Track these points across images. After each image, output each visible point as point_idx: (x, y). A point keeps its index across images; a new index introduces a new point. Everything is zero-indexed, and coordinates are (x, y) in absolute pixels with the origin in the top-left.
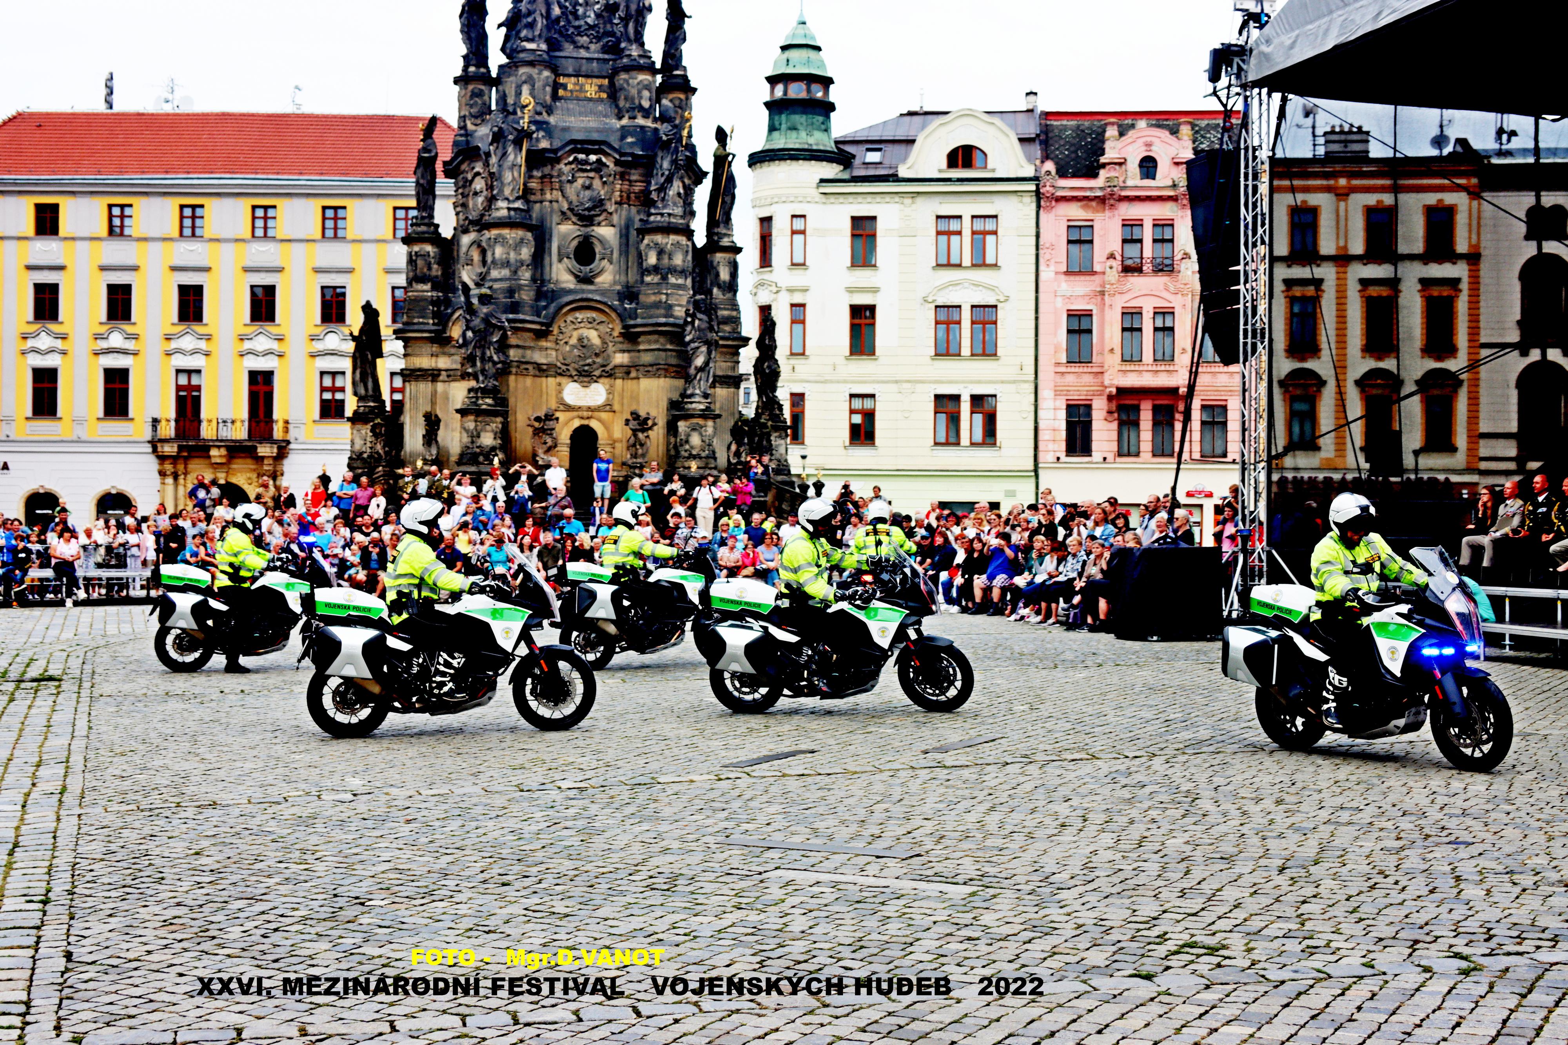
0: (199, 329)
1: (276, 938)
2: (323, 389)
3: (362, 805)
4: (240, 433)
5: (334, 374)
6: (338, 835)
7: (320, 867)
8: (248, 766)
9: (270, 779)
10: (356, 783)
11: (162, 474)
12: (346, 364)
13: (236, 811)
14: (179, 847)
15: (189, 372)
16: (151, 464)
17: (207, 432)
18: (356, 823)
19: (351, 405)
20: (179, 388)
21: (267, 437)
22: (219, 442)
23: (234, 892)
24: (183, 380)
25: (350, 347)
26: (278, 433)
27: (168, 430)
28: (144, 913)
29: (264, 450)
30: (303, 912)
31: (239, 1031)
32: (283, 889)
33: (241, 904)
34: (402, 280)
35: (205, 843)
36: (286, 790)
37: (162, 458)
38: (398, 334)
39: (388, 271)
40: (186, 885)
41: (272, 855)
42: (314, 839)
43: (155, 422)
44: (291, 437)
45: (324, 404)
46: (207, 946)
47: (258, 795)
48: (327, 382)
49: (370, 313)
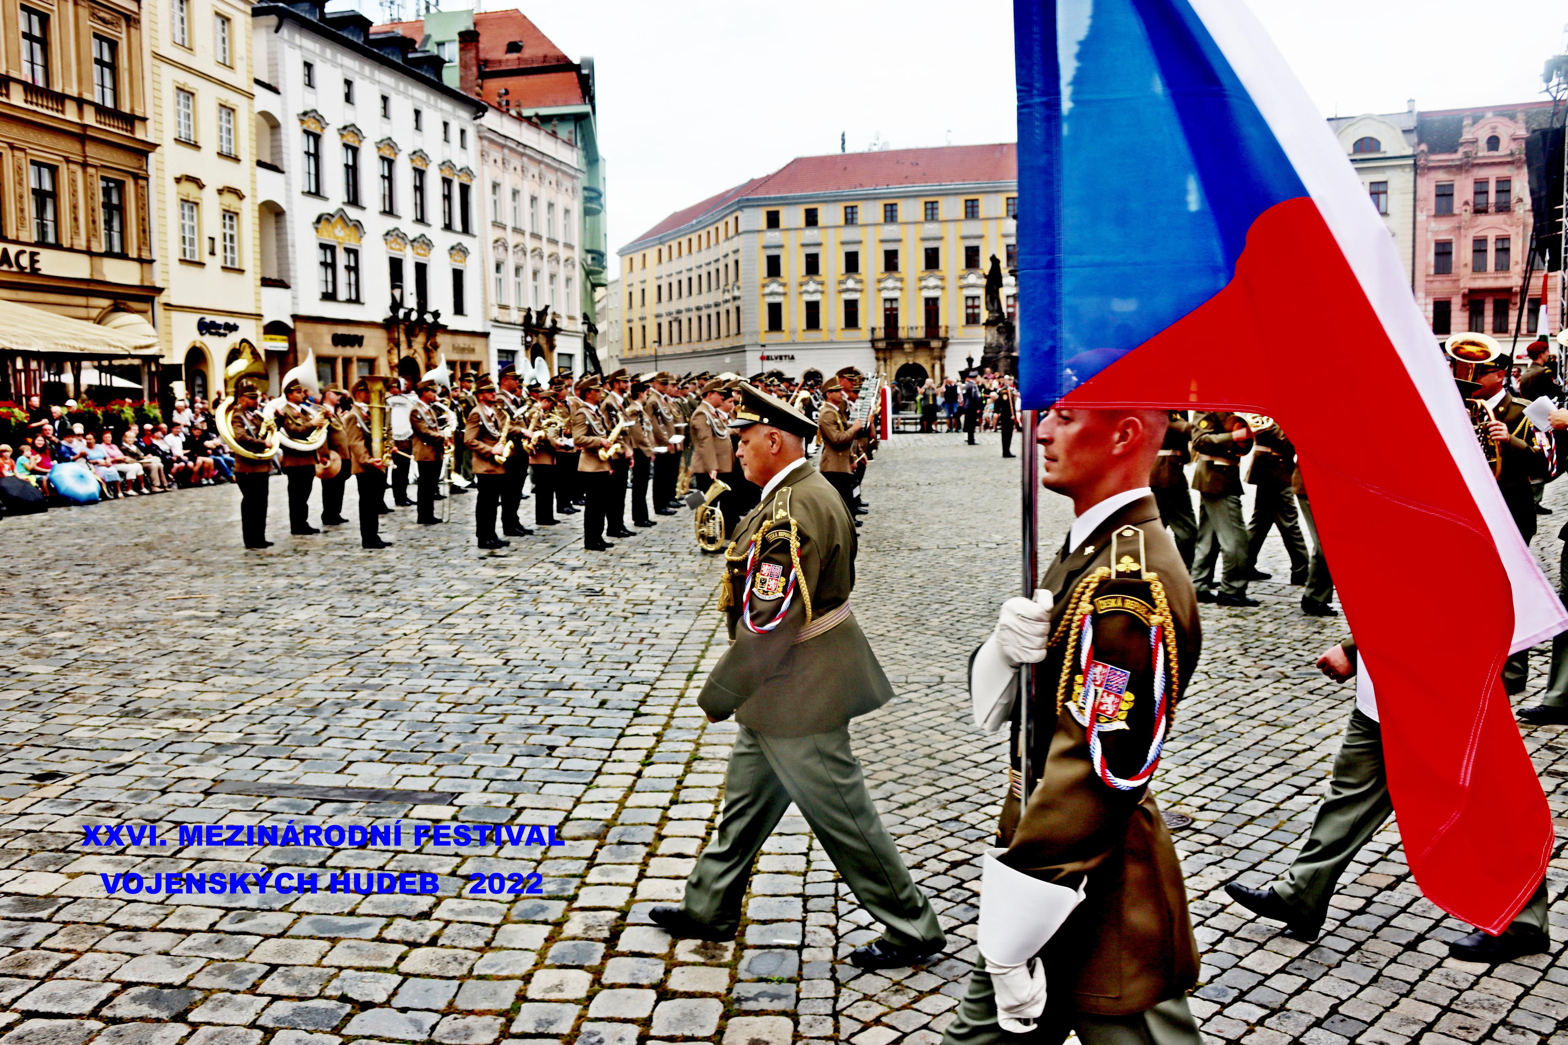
0: (896, 275)
1: (958, 626)
2: (968, 307)
3: (1002, 550)
4: (920, 334)
5: (974, 298)
6: (989, 567)
7: (980, 586)
8: (936, 527)
9: (949, 534)
10: (998, 538)
11: (878, 359)
12: (981, 292)
13: (931, 553)
14: (901, 573)
15: (892, 300)
16: (871, 354)
17: (902, 334)
18: (999, 561)
19: (984, 315)
20: (886, 310)
21: (936, 336)
22: (909, 340)
23: (933, 598)
24: (888, 305)
25: (984, 282)
26: (942, 333)
27: (880, 334)
28: (884, 610)
29: (935, 344)
30: (972, 612)
31: (942, 678)
32: (961, 598)
33: (937, 606)
34: (1013, 241)
35: (915, 571)
36: (957, 541)
37: (877, 350)
38: (1012, 273)
39: (1005, 236)
40: (906, 595)
41: (952, 580)
42: (976, 570)
43: (873, 330)
44: (949, 335)
45: (968, 315)
46: (920, 629)
47: (942, 544)
48: (970, 303)
49: (995, 261)
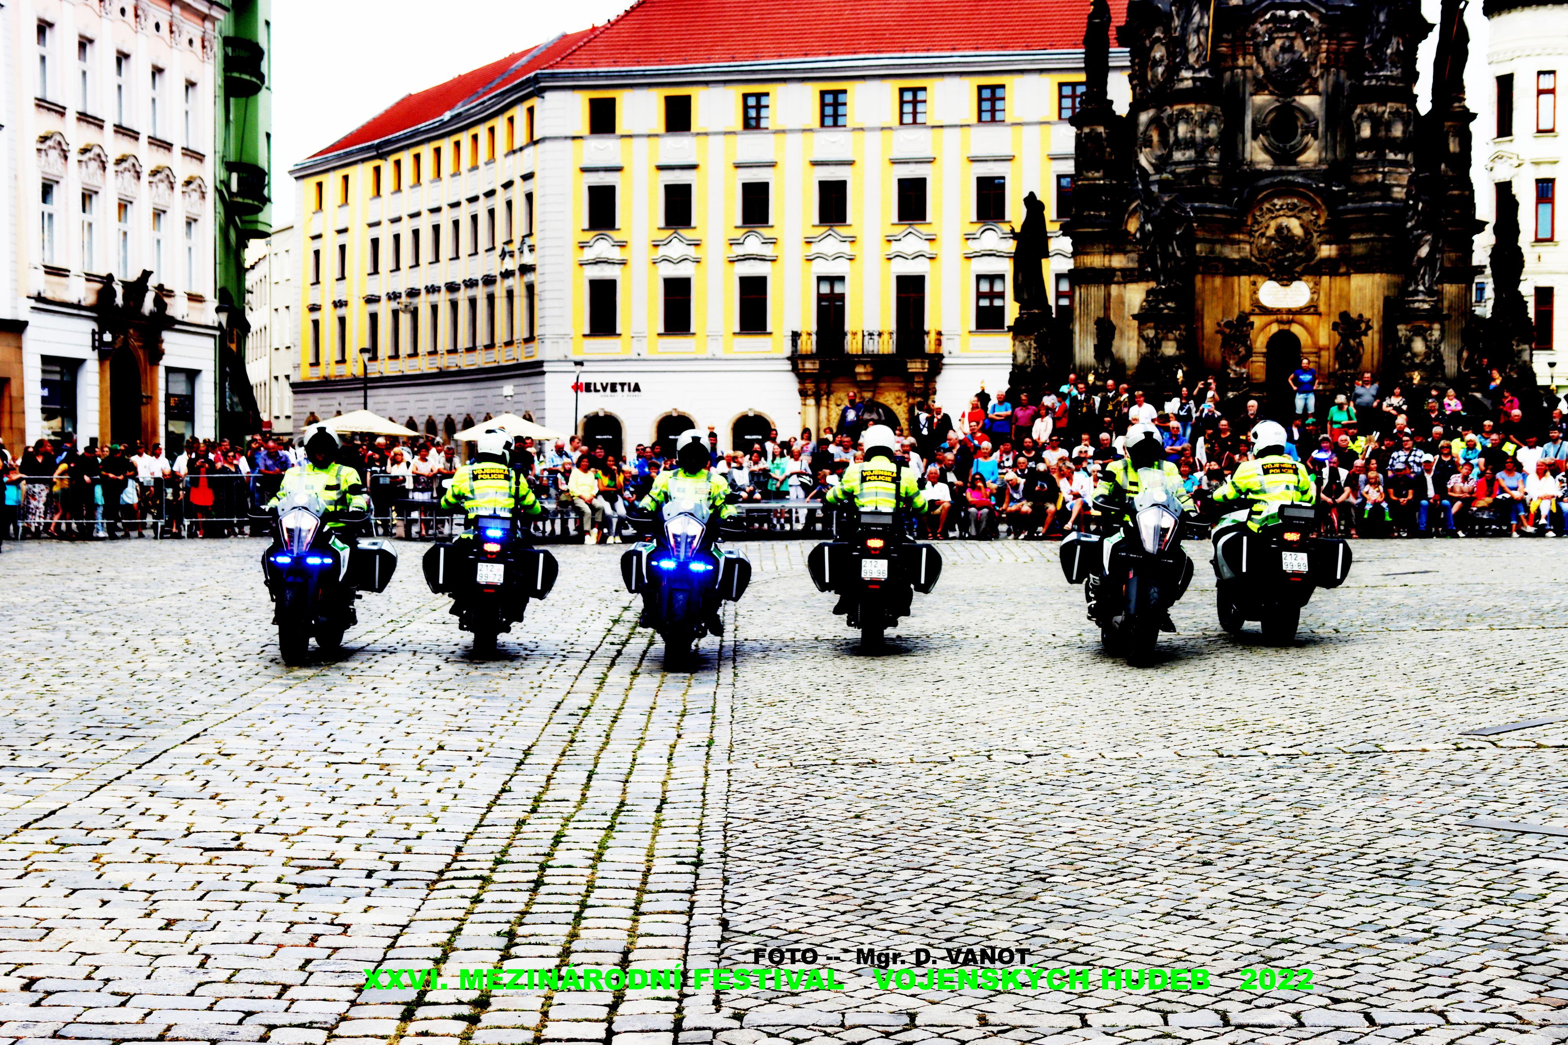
0: (842, 230)
1: (948, 914)
2: (980, 295)
3: (1037, 767)
4: (887, 346)
5: (992, 278)
6: (1011, 800)
7: (994, 837)
8: (909, 721)
9: (934, 737)
10: (1029, 744)
11: (803, 393)
12: (1006, 267)
13: (897, 771)
14: (838, 808)
15: (833, 280)
16: (791, 383)
17: (852, 345)
18: (1032, 787)
19: (1012, 311)
20: (821, 297)
21: (919, 352)
22: (866, 358)
23: (899, 861)
24: (825, 289)
25: (1011, 246)
26: (930, 346)
27: (808, 345)
28: (803, 881)
29: (915, 366)
30: (978, 887)
31: (913, 1016)
32: (954, 860)
33: (907, 875)
34: (1069, 167)
35: (865, 805)
36: (952, 748)
37: (802, 377)
38: (1066, 230)
39: (1054, 158)
40: (847, 852)
41: (940, 821)
42: (986, 805)
43: (796, 336)
44: (944, 350)
45: (980, 310)
46: (873, 920)
47: (921, 755)
48: (985, 287)
49: (1033, 204)
